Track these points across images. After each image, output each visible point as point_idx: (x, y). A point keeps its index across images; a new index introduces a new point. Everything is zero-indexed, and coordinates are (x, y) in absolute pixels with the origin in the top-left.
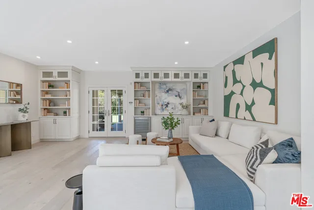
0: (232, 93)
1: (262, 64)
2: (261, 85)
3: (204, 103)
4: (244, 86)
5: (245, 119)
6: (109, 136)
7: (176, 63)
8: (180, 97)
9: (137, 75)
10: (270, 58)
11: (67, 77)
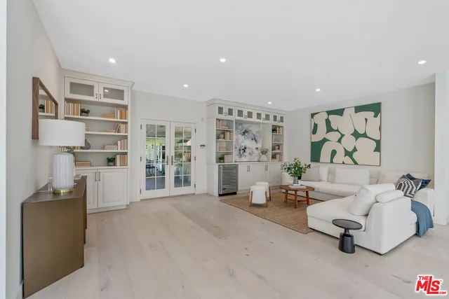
0: (325, 140)
1: (366, 120)
2: (365, 135)
3: (279, 149)
4: (343, 135)
5: (343, 163)
6: (172, 194)
7: (270, 103)
8: (256, 141)
9: (220, 110)
10: (376, 116)
11: (123, 99)
